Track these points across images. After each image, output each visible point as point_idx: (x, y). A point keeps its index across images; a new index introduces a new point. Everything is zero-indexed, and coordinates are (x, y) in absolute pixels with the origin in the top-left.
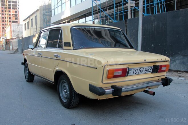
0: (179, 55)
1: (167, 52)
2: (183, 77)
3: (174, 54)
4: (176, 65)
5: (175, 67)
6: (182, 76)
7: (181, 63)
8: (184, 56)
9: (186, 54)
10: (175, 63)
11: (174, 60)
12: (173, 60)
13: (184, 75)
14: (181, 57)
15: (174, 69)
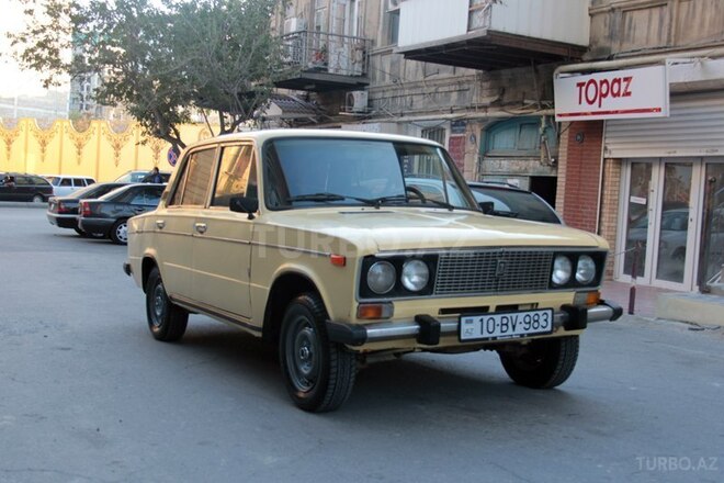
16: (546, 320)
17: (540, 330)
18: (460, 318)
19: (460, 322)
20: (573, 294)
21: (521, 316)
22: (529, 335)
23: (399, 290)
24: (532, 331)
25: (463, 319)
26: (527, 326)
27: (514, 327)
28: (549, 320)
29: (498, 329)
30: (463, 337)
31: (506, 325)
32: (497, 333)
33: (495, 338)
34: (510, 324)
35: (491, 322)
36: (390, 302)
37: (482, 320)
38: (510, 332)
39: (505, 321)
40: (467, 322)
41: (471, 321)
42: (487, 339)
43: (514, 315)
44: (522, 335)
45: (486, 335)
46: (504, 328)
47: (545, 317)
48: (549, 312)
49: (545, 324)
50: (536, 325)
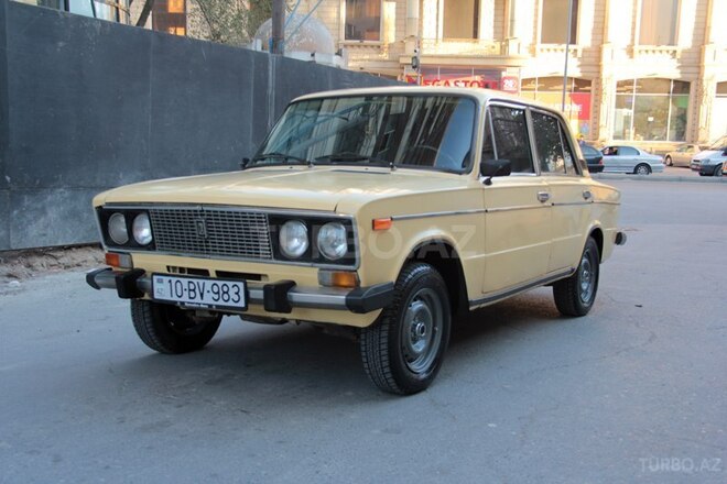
0: (60, 187)
1: (8, 179)
2: (78, 265)
3: (38, 182)
4: (46, 227)
5: (44, 235)
6: (75, 262)
7: (65, 218)
8: (75, 188)
9: (82, 183)
10: (42, 219)
11: (39, 206)
12: (36, 209)
13: (79, 260)
14: (67, 194)
15: (40, 244)
16: (237, 293)
17: (231, 303)
18: (152, 276)
19: (152, 279)
21: (209, 283)
22: (218, 307)
24: (221, 303)
25: (155, 278)
26: (216, 297)
27: (202, 295)
28: (242, 294)
29: (185, 294)
30: (156, 296)
31: (194, 290)
32: (185, 298)
33: (183, 303)
34: (197, 290)
35: (179, 286)
36: (128, 253)
37: (170, 282)
38: (198, 299)
39: (192, 287)
40: (158, 282)
41: (162, 282)
42: (176, 303)
43: (201, 282)
44: (210, 306)
45: (175, 298)
46: (192, 294)
47: (236, 289)
48: (241, 285)
49: (236, 298)
50: (226, 297)
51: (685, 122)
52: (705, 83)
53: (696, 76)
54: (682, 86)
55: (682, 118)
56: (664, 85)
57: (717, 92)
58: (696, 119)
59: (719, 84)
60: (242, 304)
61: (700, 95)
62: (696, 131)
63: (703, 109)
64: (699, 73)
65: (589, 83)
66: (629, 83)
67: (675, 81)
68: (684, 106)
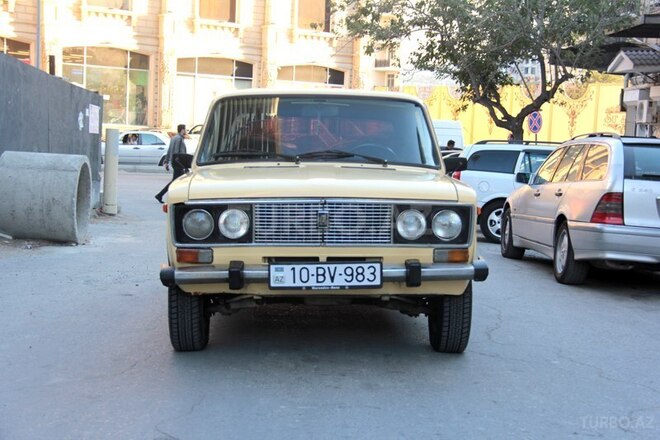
16: (373, 274)
17: (366, 283)
18: (269, 266)
19: (269, 270)
20: (431, 250)
21: (341, 267)
22: (351, 287)
23: (217, 237)
24: (355, 283)
25: (273, 267)
26: (349, 278)
27: (332, 279)
28: (378, 274)
29: (313, 279)
30: (273, 284)
31: (323, 275)
32: (312, 282)
33: (309, 288)
34: (327, 275)
35: (304, 272)
36: (209, 248)
37: (293, 269)
38: (328, 282)
39: (321, 271)
40: (277, 270)
41: (282, 270)
42: (300, 288)
43: (332, 266)
44: (342, 287)
45: (298, 284)
46: (321, 279)
47: (372, 270)
48: (377, 266)
49: (372, 278)
50: (360, 277)
51: (144, 102)
52: (165, 58)
53: (155, 49)
54: (140, 60)
55: (142, 98)
56: (119, 58)
57: (178, 70)
58: (158, 101)
59: (180, 61)
60: (377, 282)
61: (160, 72)
62: (157, 114)
63: (165, 89)
64: (158, 46)
65: (26, 47)
66: (77, 51)
67: (132, 54)
68: (142, 83)
